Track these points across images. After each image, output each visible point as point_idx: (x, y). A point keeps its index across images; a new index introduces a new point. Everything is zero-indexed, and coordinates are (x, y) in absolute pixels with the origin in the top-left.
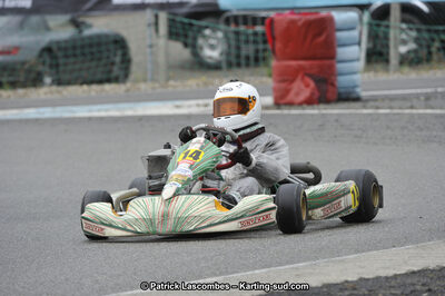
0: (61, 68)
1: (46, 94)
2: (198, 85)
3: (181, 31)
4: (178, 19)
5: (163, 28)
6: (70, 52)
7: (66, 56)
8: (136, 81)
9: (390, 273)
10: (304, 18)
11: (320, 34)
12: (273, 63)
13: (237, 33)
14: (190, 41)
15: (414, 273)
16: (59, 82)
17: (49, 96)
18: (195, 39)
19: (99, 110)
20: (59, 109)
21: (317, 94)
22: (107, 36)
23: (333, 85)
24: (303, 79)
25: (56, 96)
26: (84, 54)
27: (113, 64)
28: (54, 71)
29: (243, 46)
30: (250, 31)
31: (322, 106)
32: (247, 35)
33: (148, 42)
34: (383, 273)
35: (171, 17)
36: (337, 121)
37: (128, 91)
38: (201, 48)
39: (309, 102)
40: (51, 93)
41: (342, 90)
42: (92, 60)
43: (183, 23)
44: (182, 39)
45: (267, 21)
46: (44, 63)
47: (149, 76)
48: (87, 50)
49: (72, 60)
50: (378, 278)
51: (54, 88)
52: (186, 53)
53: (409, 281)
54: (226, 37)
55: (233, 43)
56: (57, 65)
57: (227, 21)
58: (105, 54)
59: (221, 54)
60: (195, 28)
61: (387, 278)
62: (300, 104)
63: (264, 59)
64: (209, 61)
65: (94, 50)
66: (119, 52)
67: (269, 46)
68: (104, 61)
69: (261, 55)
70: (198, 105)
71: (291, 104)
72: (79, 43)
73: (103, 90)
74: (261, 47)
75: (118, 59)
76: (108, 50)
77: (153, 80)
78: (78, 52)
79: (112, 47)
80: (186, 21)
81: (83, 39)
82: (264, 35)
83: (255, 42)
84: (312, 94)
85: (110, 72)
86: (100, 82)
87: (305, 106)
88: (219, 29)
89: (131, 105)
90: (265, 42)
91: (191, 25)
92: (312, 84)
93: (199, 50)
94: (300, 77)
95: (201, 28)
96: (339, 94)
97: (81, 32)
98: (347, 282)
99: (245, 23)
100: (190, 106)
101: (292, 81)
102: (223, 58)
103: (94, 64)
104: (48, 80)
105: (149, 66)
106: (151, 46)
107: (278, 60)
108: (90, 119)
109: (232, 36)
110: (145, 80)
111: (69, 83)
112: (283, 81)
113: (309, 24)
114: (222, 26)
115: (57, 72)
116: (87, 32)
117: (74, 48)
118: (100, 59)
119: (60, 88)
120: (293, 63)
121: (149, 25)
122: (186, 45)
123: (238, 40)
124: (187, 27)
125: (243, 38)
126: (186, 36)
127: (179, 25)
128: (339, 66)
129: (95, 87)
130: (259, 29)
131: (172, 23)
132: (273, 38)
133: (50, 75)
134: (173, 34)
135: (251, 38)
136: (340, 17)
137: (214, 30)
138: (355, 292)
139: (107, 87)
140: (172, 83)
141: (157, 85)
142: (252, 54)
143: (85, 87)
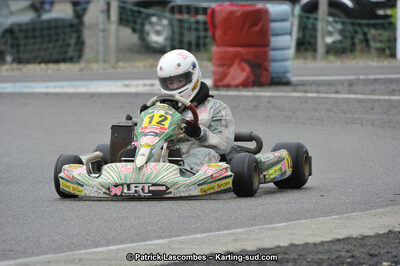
0: (21, 48)
1: (7, 70)
2: (145, 67)
3: (130, 18)
4: (129, 7)
5: (114, 15)
6: (30, 34)
7: (26, 37)
8: (89, 62)
9: (318, 240)
10: (242, 9)
11: (256, 24)
12: (214, 49)
13: (181, 21)
14: (138, 27)
15: (339, 240)
16: (19, 61)
17: (10, 73)
18: (143, 25)
19: (55, 87)
20: (18, 85)
21: (252, 78)
22: (63, 20)
23: (266, 70)
24: (239, 64)
25: (16, 73)
26: (42, 36)
27: (69, 45)
28: (14, 51)
29: (186, 32)
30: (193, 20)
31: (256, 89)
32: (190, 23)
33: (101, 27)
34: (311, 240)
35: (122, 5)
36: (269, 102)
37: (81, 70)
38: (148, 34)
39: (245, 85)
40: (13, 70)
41: (274, 75)
42: (49, 42)
43: (132, 11)
44: (131, 25)
45: (209, 11)
46: (6, 43)
47: (101, 57)
48: (45, 33)
49: (32, 41)
50: (307, 244)
51: (15, 66)
52: (134, 38)
53: (335, 247)
54: (171, 24)
55: (177, 30)
56: (18, 46)
57: (172, 10)
58: (62, 37)
59: (166, 39)
60: (143, 16)
61: (315, 244)
62: (237, 86)
63: (205, 45)
64: (155, 45)
65: (52, 32)
66: (74, 35)
67: (209, 34)
68: (60, 43)
69: (202, 41)
70: (145, 85)
71: (228, 86)
72: (38, 26)
73: (59, 69)
74: (202, 34)
75: (73, 41)
76: (65, 33)
77: (105, 61)
78: (38, 33)
79: (68, 30)
80: (136, 8)
81: (42, 22)
82: (205, 23)
83: (197, 30)
84: (248, 78)
85: (66, 52)
86: (57, 61)
87: (240, 88)
88: (165, 17)
89: (85, 83)
90: (206, 30)
91: (140, 12)
92: (248, 69)
93: (145, 35)
94: (237, 62)
95: (149, 16)
96: (272, 78)
97: (39, 16)
98: (279, 247)
99: (189, 12)
100: (137, 86)
101: (230, 65)
102: (168, 43)
103: (51, 45)
104: (9, 58)
105: (101, 49)
106: (104, 31)
107: (218, 46)
108: (47, 94)
109: (176, 24)
110: (97, 61)
111: (28, 62)
112: (222, 65)
113: (246, 15)
114: (168, 15)
115: (18, 52)
116: (46, 16)
117: (34, 30)
118: (57, 41)
119: (20, 66)
120: (232, 50)
121: (102, 11)
122: (134, 30)
123: (181, 28)
124: (136, 14)
125: (186, 25)
126: (135, 22)
127: (129, 13)
128: (273, 54)
129: (52, 66)
130: (201, 18)
131: (122, 10)
132: (214, 27)
133: (12, 54)
134: (123, 20)
135: (194, 26)
136: (274, 9)
137: (160, 17)
138: (286, 256)
139: (63, 66)
140: (121, 64)
141: (107, 66)
142: (194, 41)
143: (43, 66)
